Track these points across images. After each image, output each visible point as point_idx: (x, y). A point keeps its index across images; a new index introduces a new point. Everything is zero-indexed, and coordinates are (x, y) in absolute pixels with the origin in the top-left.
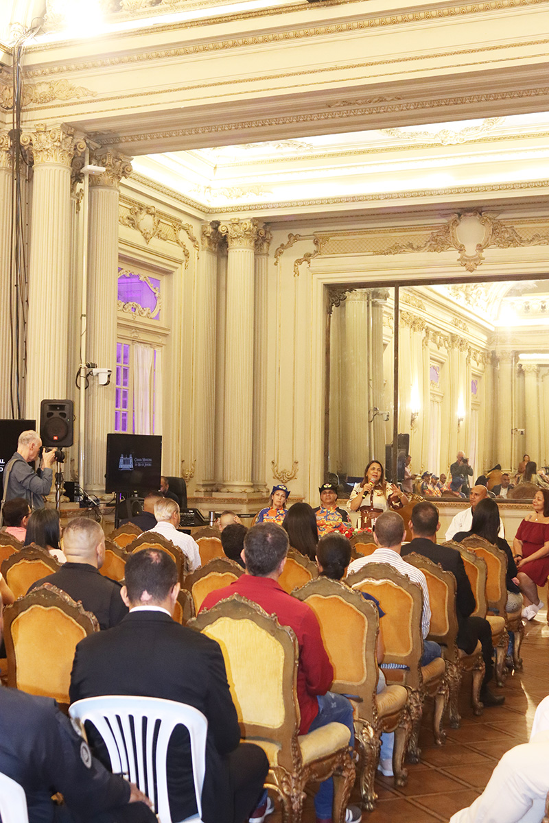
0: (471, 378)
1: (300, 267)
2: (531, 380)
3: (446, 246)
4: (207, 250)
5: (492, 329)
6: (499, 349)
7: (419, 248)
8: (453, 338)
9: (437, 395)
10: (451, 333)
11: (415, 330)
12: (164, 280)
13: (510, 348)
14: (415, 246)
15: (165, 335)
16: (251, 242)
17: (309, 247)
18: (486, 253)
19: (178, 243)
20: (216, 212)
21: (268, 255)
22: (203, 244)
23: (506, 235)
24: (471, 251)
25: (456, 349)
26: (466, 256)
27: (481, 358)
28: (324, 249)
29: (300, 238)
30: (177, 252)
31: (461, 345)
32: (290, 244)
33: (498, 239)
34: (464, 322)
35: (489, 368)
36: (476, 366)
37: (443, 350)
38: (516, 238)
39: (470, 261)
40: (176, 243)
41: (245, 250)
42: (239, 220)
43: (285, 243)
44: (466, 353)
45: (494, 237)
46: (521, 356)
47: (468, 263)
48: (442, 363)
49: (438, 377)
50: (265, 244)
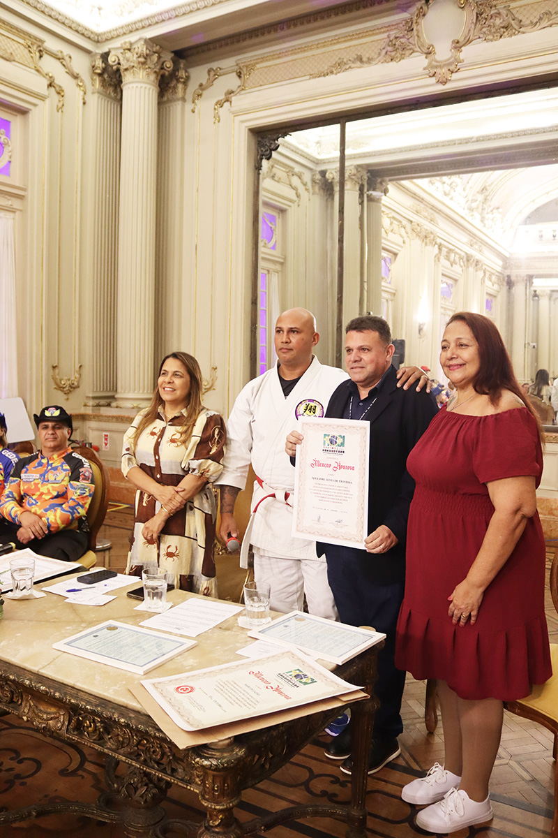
0: (486, 297)
1: (221, 110)
2: (544, 303)
3: (407, 53)
4: (98, 92)
5: (508, 255)
6: (514, 273)
7: (370, 60)
8: (468, 258)
9: (449, 309)
10: (466, 254)
11: (426, 245)
12: (16, 122)
13: (524, 272)
14: (364, 59)
15: (21, 197)
16: (148, 75)
17: (231, 81)
18: (467, 53)
19: (38, 71)
20: (107, 40)
21: (184, 99)
22: (93, 85)
23: (498, 22)
24: (443, 52)
25: (471, 269)
26: (437, 62)
27: (496, 280)
28: (248, 81)
29: (221, 71)
30: (40, 85)
31: (476, 265)
32: (211, 83)
33: (484, 30)
34: (481, 244)
35: (505, 288)
36: (491, 286)
37: (457, 268)
38: (513, 22)
39: (441, 67)
40: (34, 71)
41: (139, 85)
42: (131, 44)
43: (204, 83)
44: (481, 274)
45: (479, 26)
46: (535, 280)
47: (438, 71)
48: (456, 281)
49: (451, 293)
50: (180, 86)
